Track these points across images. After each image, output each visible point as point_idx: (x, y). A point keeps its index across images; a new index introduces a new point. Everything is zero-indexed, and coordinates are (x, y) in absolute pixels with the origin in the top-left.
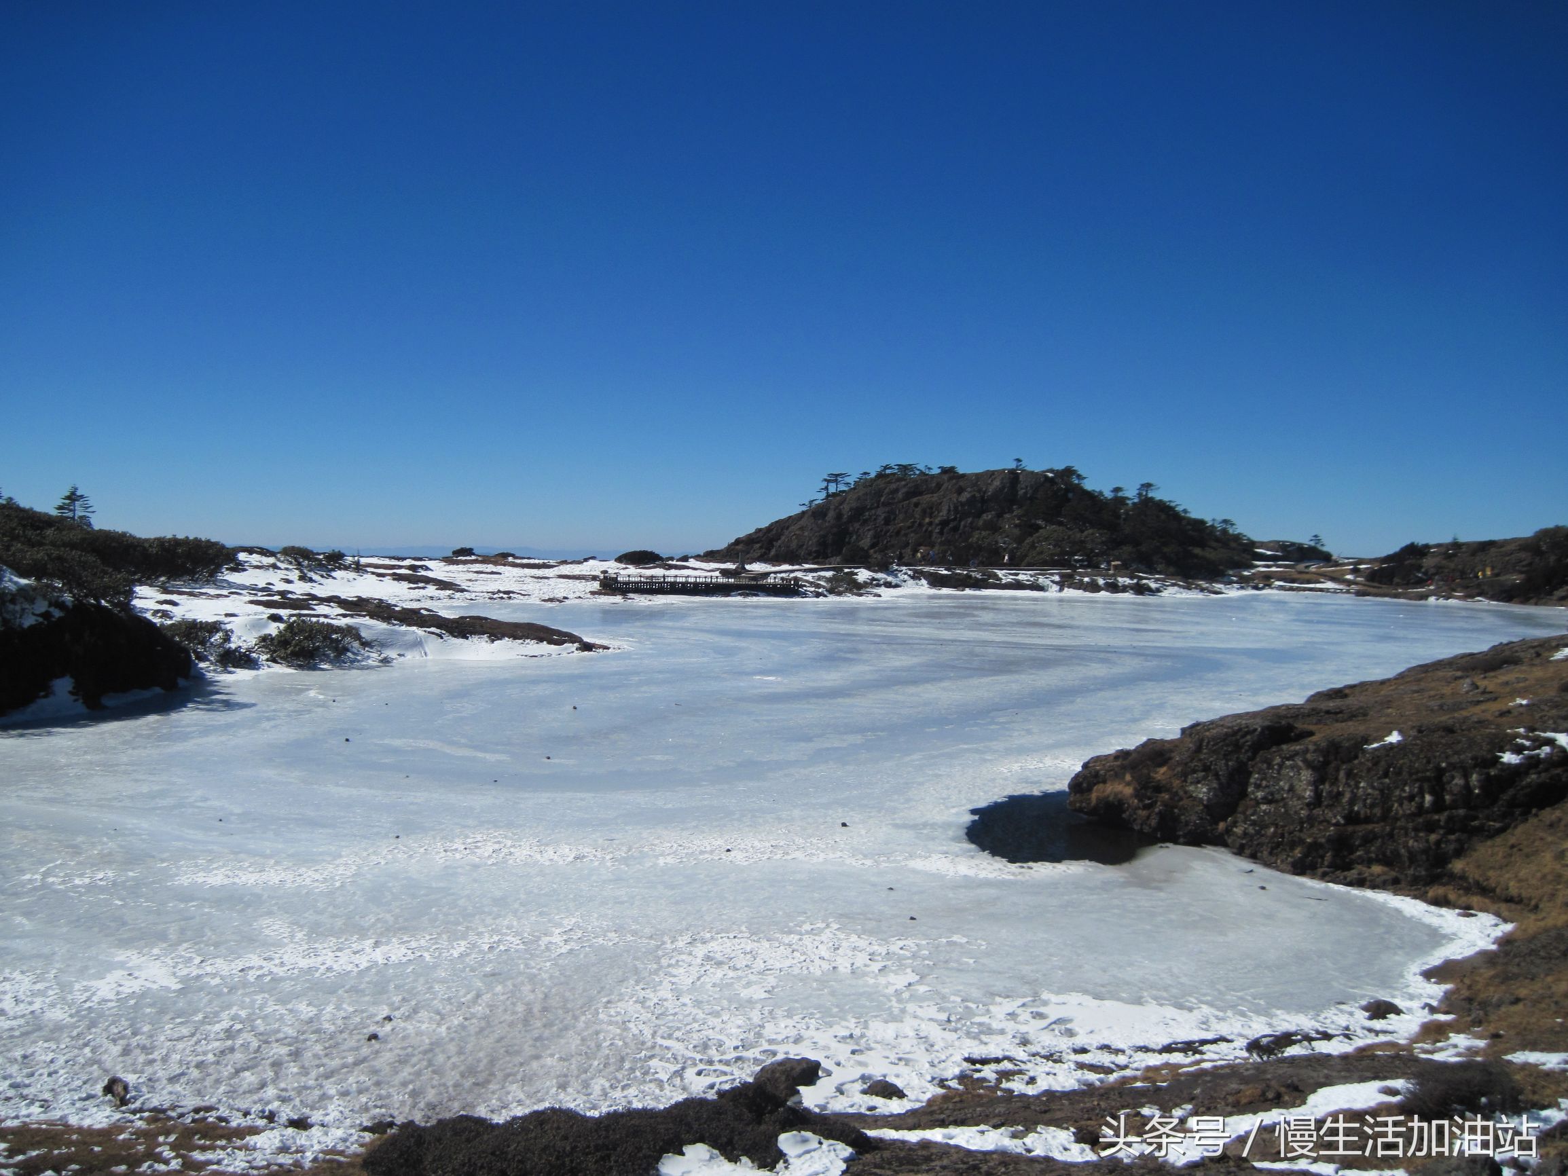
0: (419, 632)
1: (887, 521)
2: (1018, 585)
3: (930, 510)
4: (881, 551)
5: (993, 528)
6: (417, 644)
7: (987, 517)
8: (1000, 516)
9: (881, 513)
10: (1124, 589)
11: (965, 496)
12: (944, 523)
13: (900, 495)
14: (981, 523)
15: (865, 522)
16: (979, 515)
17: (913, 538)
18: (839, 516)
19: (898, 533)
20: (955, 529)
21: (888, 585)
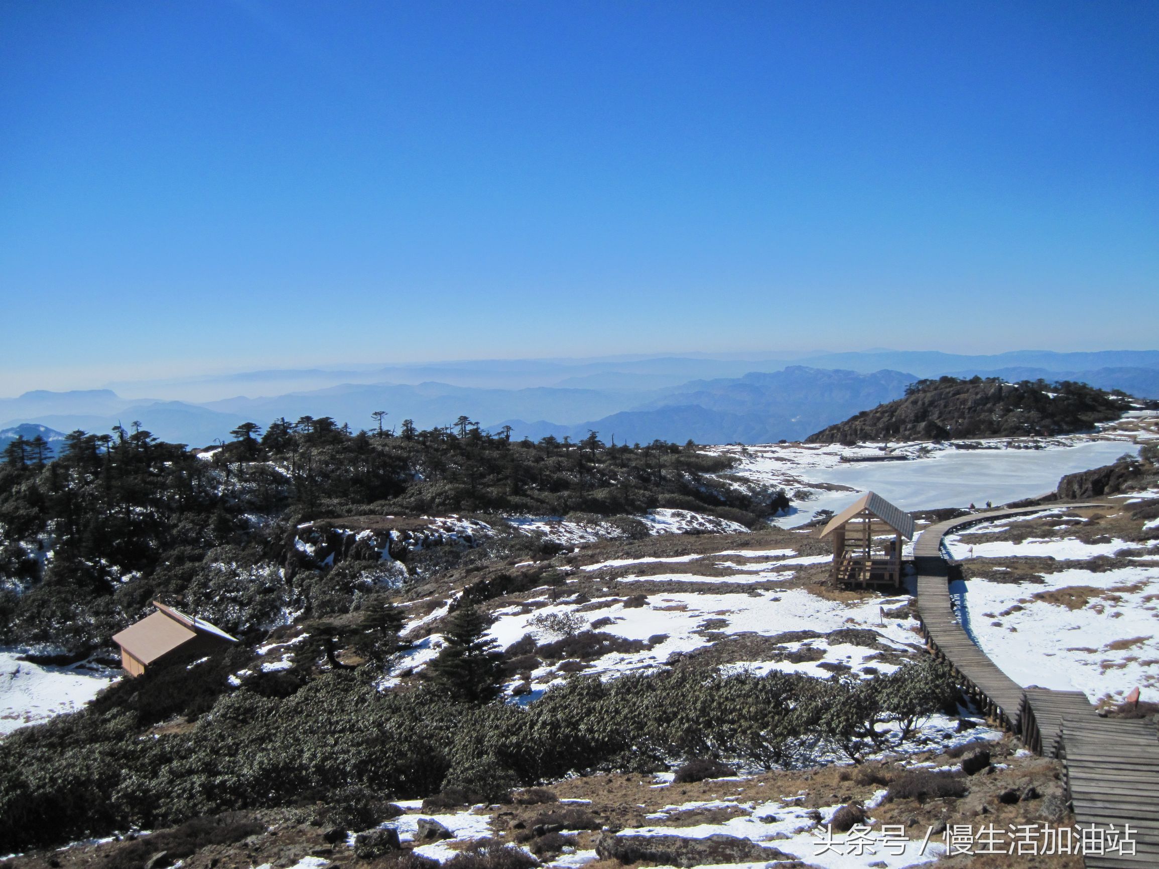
0: (821, 490)
1: (945, 406)
2: (990, 448)
3: (964, 402)
4: (942, 421)
5: (991, 411)
6: (821, 493)
7: (989, 405)
8: (994, 405)
9: (942, 403)
10: (1031, 448)
11: (979, 396)
12: (970, 409)
13: (950, 395)
14: (986, 408)
15: (935, 407)
16: (985, 404)
17: (956, 414)
18: (923, 404)
19: (950, 412)
20: (975, 411)
21: (940, 450)
